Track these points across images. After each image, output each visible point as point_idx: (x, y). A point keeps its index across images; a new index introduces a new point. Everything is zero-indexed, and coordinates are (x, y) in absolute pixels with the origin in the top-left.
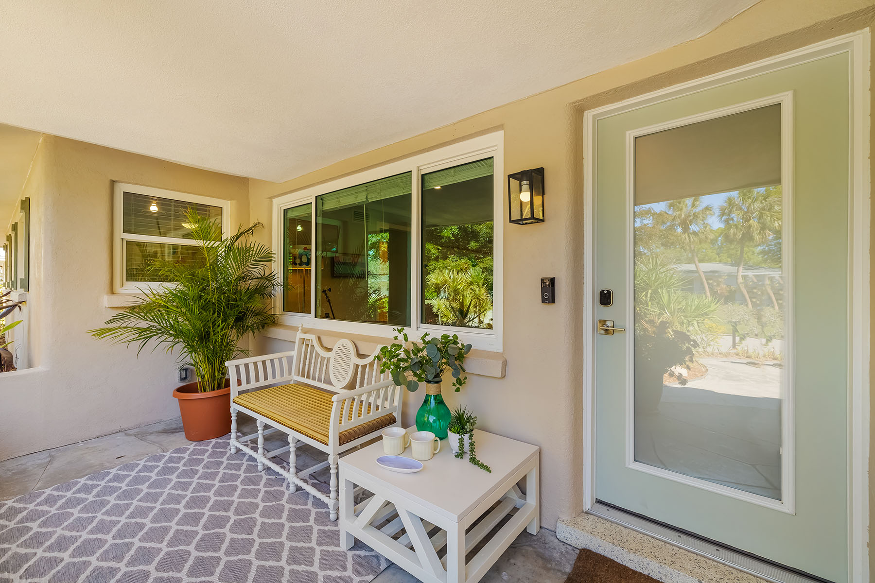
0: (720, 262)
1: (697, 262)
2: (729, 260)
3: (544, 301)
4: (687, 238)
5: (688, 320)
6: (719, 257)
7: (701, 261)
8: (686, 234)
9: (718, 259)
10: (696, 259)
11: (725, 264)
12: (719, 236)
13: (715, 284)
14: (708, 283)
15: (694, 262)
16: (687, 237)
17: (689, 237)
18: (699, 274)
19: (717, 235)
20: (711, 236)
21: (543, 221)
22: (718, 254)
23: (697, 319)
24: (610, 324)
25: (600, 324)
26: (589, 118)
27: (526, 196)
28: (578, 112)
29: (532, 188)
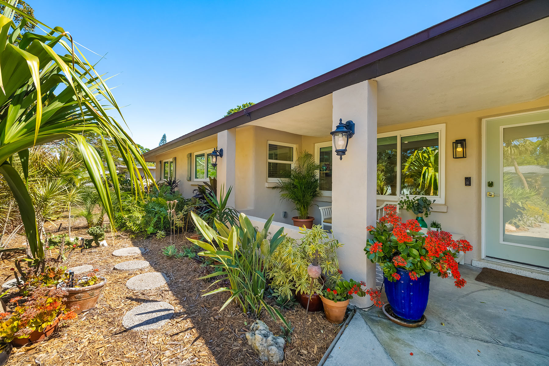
0: (538, 164)
1: (517, 165)
2: (546, 163)
3: (466, 185)
4: (509, 151)
5: (515, 201)
6: (537, 161)
7: (519, 164)
8: (509, 147)
9: (536, 162)
10: (516, 163)
11: (542, 166)
12: (538, 146)
13: (533, 181)
14: (527, 181)
15: (514, 165)
16: (509, 149)
17: (511, 149)
18: (518, 175)
19: (536, 146)
20: (530, 148)
21: (466, 157)
22: (536, 159)
23: (521, 200)
24: (493, 193)
25: (488, 193)
26: (484, 121)
27: (460, 149)
28: (480, 120)
29: (462, 146)
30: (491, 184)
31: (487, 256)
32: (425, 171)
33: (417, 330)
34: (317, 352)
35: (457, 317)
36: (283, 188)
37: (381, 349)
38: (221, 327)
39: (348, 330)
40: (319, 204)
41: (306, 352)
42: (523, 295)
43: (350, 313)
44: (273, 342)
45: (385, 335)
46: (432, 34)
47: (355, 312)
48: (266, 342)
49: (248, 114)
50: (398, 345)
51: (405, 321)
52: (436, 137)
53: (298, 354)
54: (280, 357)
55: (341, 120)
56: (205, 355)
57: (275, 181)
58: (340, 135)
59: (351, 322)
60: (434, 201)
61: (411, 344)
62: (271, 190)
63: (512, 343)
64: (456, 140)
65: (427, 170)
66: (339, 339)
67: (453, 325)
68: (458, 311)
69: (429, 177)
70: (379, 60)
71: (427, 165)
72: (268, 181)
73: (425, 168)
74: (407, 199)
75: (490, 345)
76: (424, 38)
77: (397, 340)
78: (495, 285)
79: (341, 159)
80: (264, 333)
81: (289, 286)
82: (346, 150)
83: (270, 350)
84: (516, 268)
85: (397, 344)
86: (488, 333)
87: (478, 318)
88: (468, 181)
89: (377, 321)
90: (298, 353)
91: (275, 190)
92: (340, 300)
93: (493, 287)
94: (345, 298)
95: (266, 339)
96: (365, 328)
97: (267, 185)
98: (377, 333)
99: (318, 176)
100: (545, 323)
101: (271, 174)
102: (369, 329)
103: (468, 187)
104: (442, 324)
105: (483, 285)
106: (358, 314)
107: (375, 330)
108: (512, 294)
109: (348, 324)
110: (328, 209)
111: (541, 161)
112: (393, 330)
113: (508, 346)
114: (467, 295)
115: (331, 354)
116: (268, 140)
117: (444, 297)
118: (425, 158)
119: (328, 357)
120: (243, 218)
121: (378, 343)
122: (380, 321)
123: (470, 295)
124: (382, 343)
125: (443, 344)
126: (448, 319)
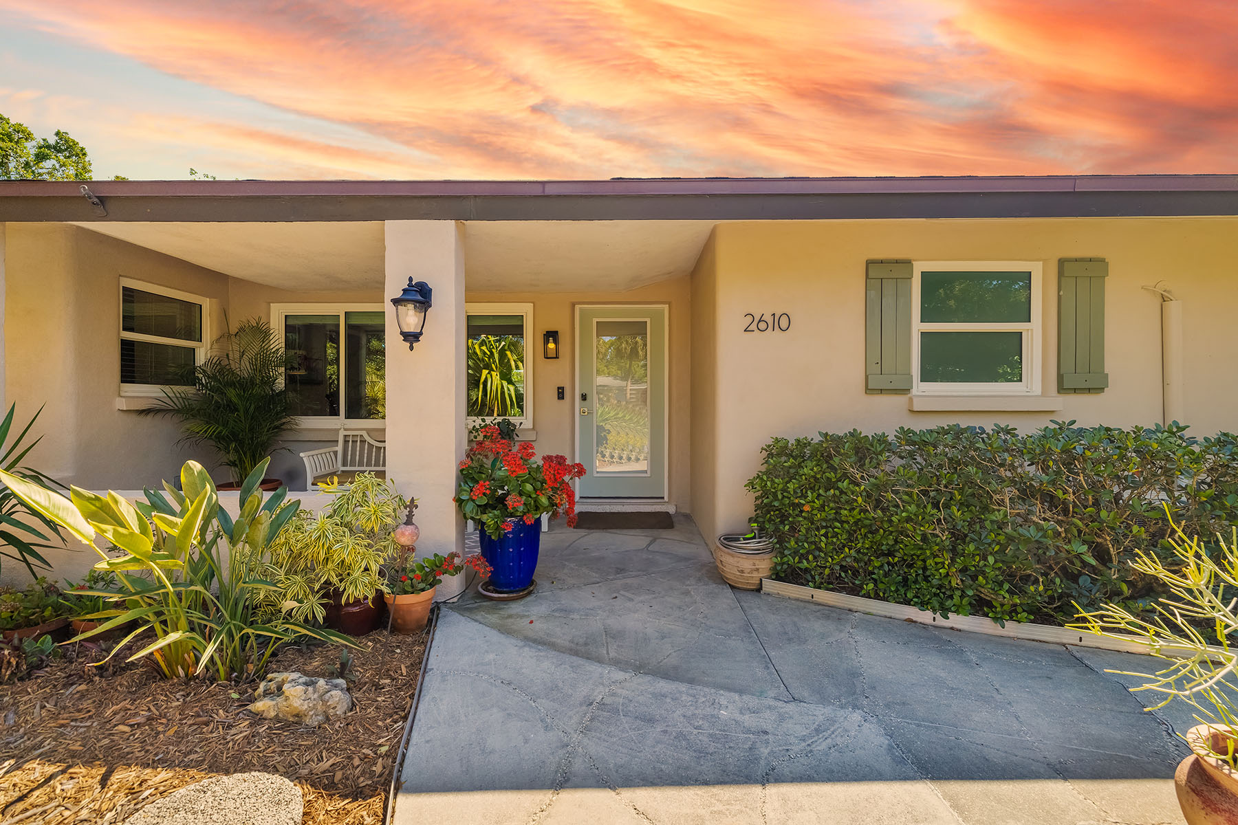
3: (558, 398)
21: (558, 358)
24: (586, 410)
25: (582, 409)
26: (577, 307)
27: (551, 346)
28: (573, 305)
29: (556, 342)
30: (584, 397)
31: (581, 498)
32: (486, 378)
33: (529, 599)
34: (407, 672)
35: (566, 571)
36: (184, 411)
37: (494, 632)
38: (168, 728)
39: (439, 633)
40: (292, 446)
41: (388, 681)
42: (618, 531)
43: (435, 610)
44: (329, 686)
45: (493, 618)
46: (550, 190)
47: (439, 609)
48: (315, 692)
49: (96, 200)
50: (512, 620)
51: (512, 592)
52: (519, 323)
53: (375, 690)
54: (347, 704)
55: (411, 279)
56: (166, 779)
57: (146, 393)
58: (411, 306)
59: (438, 623)
60: (521, 423)
61: (527, 614)
62: (134, 417)
63: (618, 576)
64: (547, 332)
65: (489, 376)
66: (431, 647)
67: (564, 580)
68: (565, 565)
69: (494, 388)
70: (475, 196)
71: (488, 367)
72: (123, 394)
73: (485, 372)
74: (483, 424)
75: (600, 584)
76: (538, 191)
77: (510, 616)
78: (593, 529)
79: (411, 348)
80: (304, 681)
81: (316, 598)
82: (421, 333)
83: (329, 698)
84: (610, 504)
85: (510, 620)
86: (597, 576)
87: (585, 565)
88: (561, 394)
89: (476, 608)
90: (374, 688)
91: (148, 420)
92: (423, 590)
93: (592, 531)
94: (430, 584)
95: (314, 688)
96: (463, 621)
97: (121, 404)
98: (482, 620)
99: (281, 383)
100: (639, 550)
101: (129, 373)
102: (469, 620)
103: (561, 401)
104: (553, 583)
105: (582, 532)
106: (444, 610)
107: (478, 617)
108: (610, 532)
109: (435, 626)
110: (327, 454)
111: (614, 369)
112: (500, 609)
113: (615, 579)
114: (569, 546)
115: (429, 667)
116: (120, 276)
117: (547, 556)
118: (485, 353)
119: (425, 672)
120: (194, 472)
121: (488, 628)
122: (480, 606)
123: (572, 546)
124: (492, 626)
125: (559, 601)
126: (558, 576)
